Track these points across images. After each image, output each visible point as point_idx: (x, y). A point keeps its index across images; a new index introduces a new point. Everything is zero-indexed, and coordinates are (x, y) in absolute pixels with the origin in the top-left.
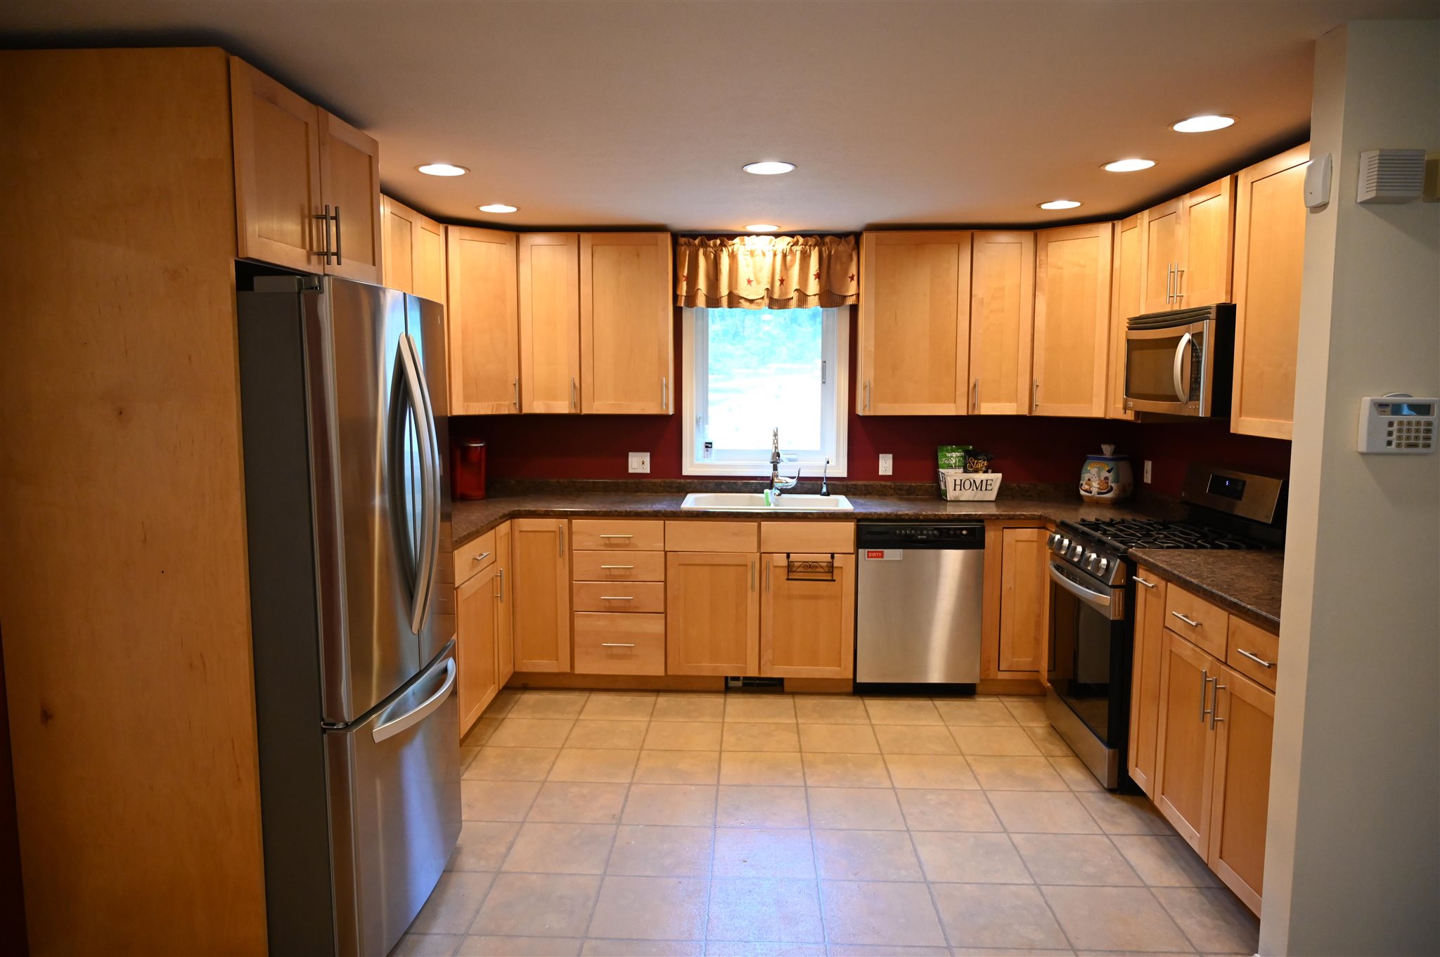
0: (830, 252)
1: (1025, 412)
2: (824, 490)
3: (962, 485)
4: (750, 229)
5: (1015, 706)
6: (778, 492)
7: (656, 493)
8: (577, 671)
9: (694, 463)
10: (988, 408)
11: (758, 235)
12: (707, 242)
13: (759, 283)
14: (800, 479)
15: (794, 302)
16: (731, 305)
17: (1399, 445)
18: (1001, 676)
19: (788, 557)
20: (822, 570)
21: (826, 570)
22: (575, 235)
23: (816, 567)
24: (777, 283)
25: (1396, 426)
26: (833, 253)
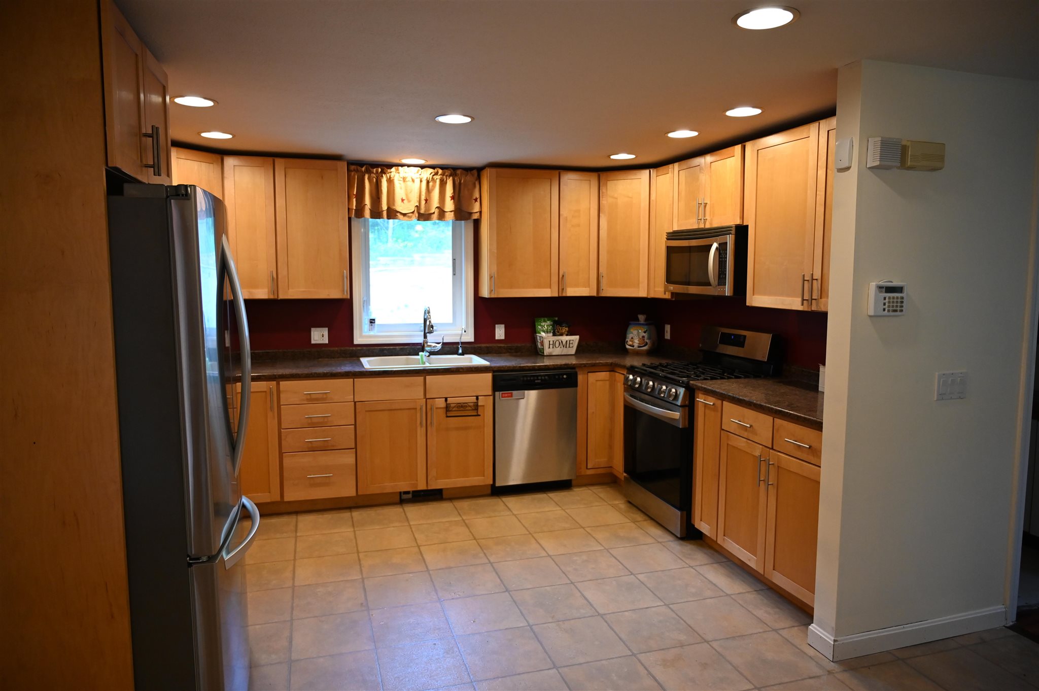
0: (460, 181)
1: (594, 294)
2: (460, 351)
3: (554, 344)
4: (405, 161)
5: (597, 490)
6: (427, 354)
7: (333, 358)
8: (286, 499)
9: (363, 335)
10: (571, 292)
11: (409, 166)
12: (371, 169)
13: (409, 201)
14: (444, 344)
15: (435, 216)
16: (389, 217)
17: (889, 311)
18: (589, 472)
19: (446, 400)
20: (470, 408)
21: (473, 408)
22: (271, 159)
23: (466, 406)
24: (423, 202)
25: (887, 300)
26: (462, 181)
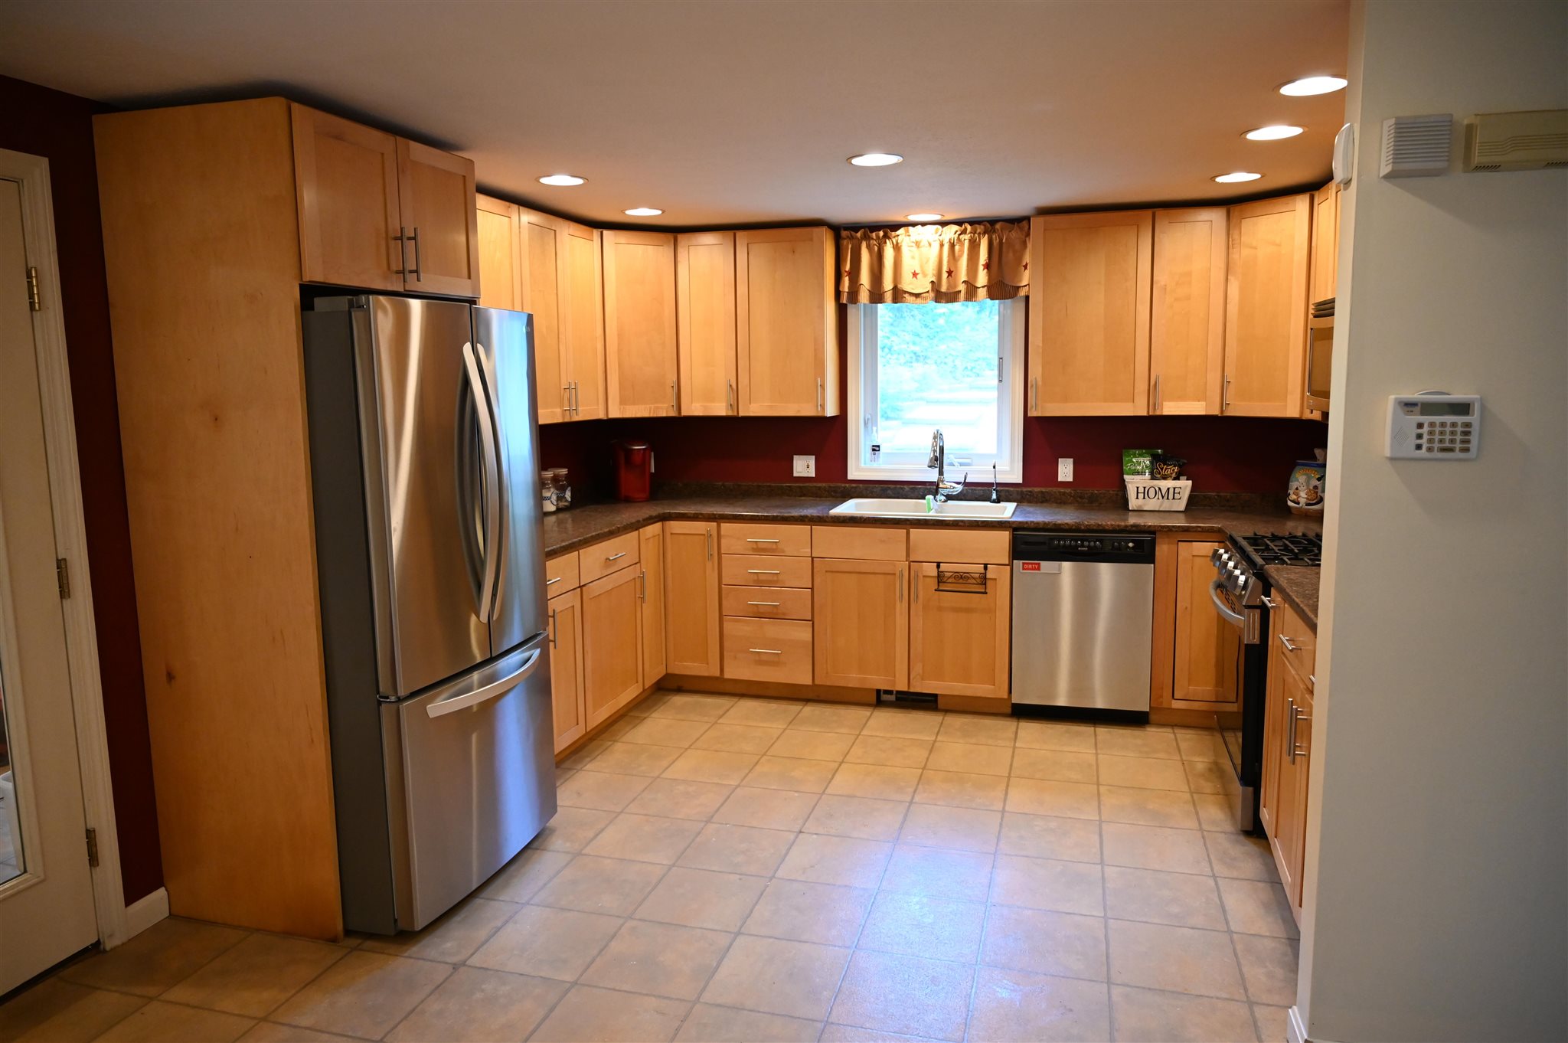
0: (1001, 240)
1: (1215, 411)
2: (994, 496)
3: (1146, 493)
4: (913, 218)
5: (1187, 739)
6: (943, 498)
7: (820, 497)
8: (727, 676)
9: (860, 466)
10: (1171, 408)
11: (923, 224)
12: (870, 234)
13: (925, 275)
14: (965, 484)
15: (962, 295)
16: (896, 300)
17: (1430, 449)
18: (1177, 705)
19: (938, 566)
20: (974, 582)
21: (979, 581)
22: (731, 233)
23: (968, 578)
24: (945, 275)
25: (1426, 429)
26: (1004, 241)
